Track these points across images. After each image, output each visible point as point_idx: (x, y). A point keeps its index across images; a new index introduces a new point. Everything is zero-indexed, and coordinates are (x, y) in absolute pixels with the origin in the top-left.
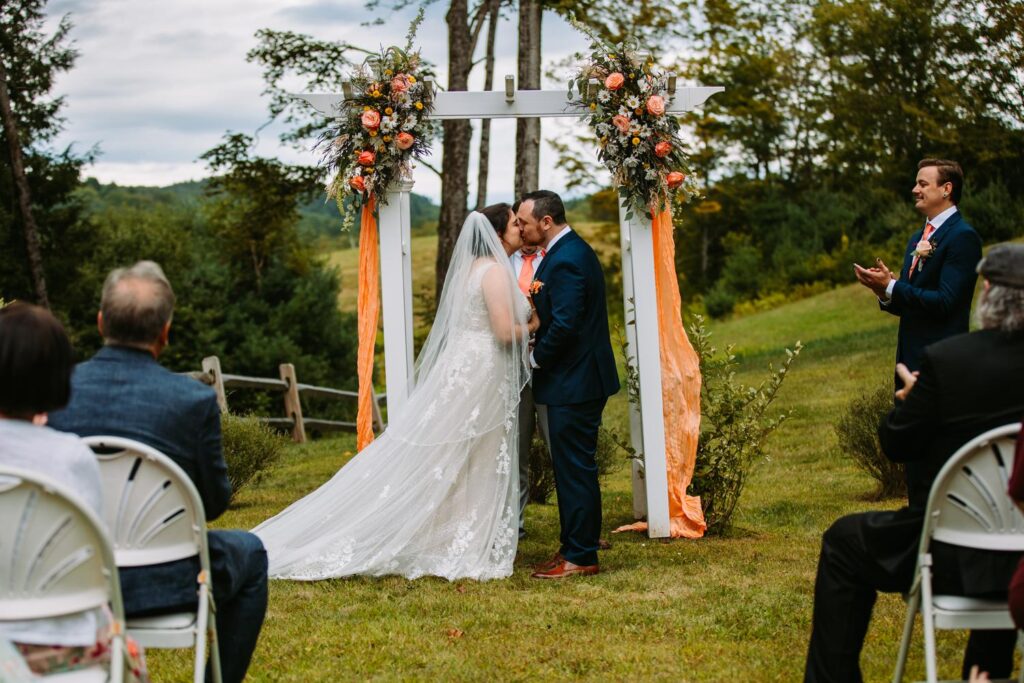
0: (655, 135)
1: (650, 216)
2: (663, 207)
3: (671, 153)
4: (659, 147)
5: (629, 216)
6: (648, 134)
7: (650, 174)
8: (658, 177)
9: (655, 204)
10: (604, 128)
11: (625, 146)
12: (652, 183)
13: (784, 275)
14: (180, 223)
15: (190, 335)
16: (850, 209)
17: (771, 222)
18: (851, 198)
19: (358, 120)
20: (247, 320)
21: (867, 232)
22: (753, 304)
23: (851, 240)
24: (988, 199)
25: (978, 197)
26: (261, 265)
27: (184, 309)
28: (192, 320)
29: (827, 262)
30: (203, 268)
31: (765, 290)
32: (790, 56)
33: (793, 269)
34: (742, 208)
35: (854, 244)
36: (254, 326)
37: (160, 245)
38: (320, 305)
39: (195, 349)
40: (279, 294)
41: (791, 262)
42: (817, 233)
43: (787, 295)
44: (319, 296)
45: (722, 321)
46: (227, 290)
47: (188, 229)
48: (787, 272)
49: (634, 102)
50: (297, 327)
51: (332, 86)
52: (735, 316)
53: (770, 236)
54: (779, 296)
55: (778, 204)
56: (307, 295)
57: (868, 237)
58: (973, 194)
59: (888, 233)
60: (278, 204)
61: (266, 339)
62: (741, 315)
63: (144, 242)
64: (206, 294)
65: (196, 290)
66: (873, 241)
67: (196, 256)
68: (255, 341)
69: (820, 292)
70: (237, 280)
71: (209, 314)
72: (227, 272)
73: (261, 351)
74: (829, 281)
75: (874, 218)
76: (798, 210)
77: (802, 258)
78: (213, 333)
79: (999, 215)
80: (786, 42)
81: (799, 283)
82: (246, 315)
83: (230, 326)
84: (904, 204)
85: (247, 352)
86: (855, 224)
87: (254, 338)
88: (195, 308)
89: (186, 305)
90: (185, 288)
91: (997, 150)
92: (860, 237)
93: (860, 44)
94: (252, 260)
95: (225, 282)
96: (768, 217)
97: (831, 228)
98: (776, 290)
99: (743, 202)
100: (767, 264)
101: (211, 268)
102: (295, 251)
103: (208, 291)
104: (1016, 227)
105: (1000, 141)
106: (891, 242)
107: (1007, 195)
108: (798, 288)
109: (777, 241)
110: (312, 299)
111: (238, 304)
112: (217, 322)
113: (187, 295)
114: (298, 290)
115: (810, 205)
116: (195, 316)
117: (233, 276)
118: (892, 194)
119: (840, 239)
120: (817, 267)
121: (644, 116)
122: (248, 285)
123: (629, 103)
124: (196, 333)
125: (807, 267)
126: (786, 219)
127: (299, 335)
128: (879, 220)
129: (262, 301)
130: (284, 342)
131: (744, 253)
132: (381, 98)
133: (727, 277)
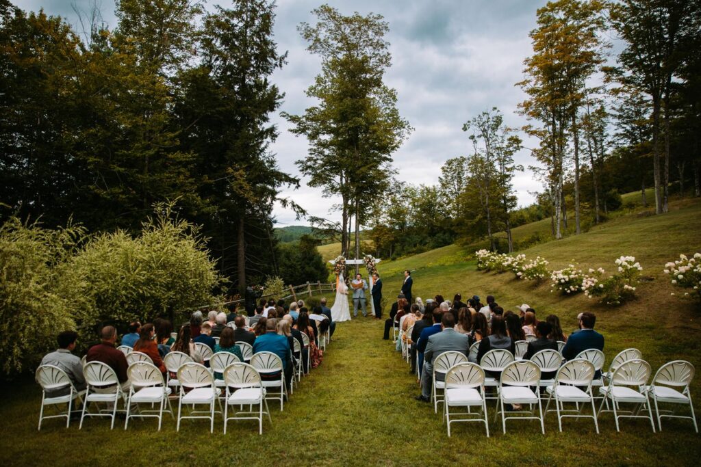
0: (373, 267)
10: (367, 266)
11: (369, 268)
16: (419, 239)
17: (404, 241)
18: (419, 237)
19: (337, 265)
22: (400, 258)
24: (446, 237)
26: (308, 254)
29: (414, 249)
31: (402, 255)
32: (408, 208)
34: (398, 239)
35: (420, 246)
37: (289, 250)
38: (319, 261)
40: (311, 259)
41: (407, 249)
42: (413, 244)
44: (319, 259)
45: (394, 261)
46: (302, 259)
47: (294, 247)
48: (407, 251)
49: (370, 263)
50: (315, 265)
52: (397, 260)
54: (405, 256)
55: (405, 238)
58: (443, 236)
59: (427, 243)
60: (313, 246)
63: (286, 249)
65: (296, 259)
66: (423, 245)
67: (296, 252)
70: (303, 257)
72: (302, 255)
74: (415, 253)
76: (409, 239)
78: (299, 267)
79: (448, 240)
80: (407, 205)
81: (409, 253)
84: (429, 238)
86: (420, 242)
90: (294, 258)
92: (421, 244)
93: (420, 206)
94: (306, 253)
95: (301, 257)
97: (415, 243)
99: (398, 237)
100: (403, 250)
101: (299, 255)
102: (314, 251)
104: (452, 242)
107: (450, 236)
109: (405, 245)
110: (317, 260)
111: (304, 261)
114: (315, 258)
115: (411, 238)
118: (427, 236)
119: (417, 245)
121: (371, 265)
122: (305, 258)
125: (411, 250)
126: (407, 241)
127: (315, 267)
128: (425, 241)
129: (308, 261)
130: (313, 269)
131: (398, 248)
132: (339, 263)
133: (395, 252)
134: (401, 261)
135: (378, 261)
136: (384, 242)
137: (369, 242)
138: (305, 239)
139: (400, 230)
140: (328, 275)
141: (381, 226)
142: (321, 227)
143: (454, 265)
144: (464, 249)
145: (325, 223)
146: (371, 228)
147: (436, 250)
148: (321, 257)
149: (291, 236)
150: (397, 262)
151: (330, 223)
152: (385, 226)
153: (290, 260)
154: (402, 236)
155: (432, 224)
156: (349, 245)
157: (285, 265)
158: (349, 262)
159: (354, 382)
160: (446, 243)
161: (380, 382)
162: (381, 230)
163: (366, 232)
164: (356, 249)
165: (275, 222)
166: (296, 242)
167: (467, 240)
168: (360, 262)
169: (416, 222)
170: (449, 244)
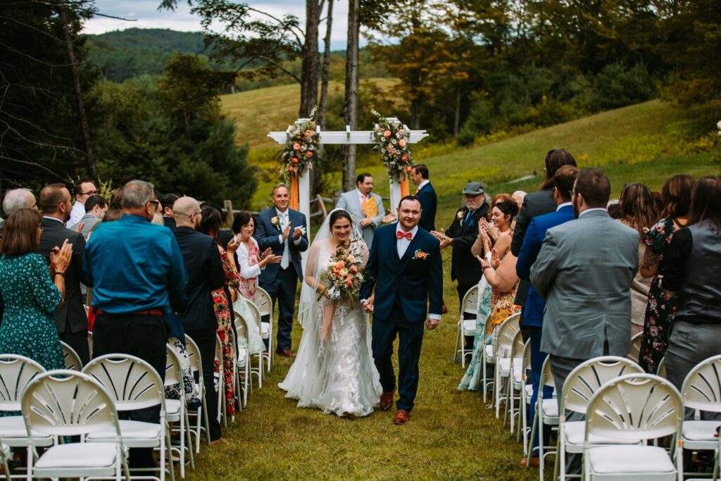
0: (402, 154)
1: (400, 183)
2: (404, 180)
3: (408, 160)
4: (404, 158)
5: (392, 183)
6: (400, 153)
7: (400, 168)
8: (403, 169)
9: (401, 179)
10: (383, 151)
11: (391, 157)
12: (401, 171)
13: (506, 119)
14: (140, 91)
15: (147, 160)
16: (548, 79)
17: (499, 85)
18: (549, 71)
19: (292, 146)
20: (181, 151)
21: (559, 93)
22: (486, 137)
23: (548, 99)
24: (634, 74)
25: (628, 73)
26: (189, 118)
27: (143, 145)
28: (148, 152)
29: (533, 111)
30: (155, 120)
31: (494, 129)
33: (512, 116)
34: (482, 76)
35: (550, 101)
36: (185, 155)
37: (129, 106)
38: (224, 142)
39: (150, 169)
40: (200, 136)
41: (511, 112)
42: (528, 93)
43: (508, 132)
44: (223, 137)
45: (468, 148)
46: (169, 133)
47: (144, 95)
48: (508, 117)
49: (394, 142)
50: (211, 156)
51: (239, 28)
52: (475, 145)
53: (499, 94)
54: (503, 133)
55: (504, 74)
56: (217, 137)
57: (559, 96)
58: (625, 71)
59: (572, 94)
60: (207, 93)
61: (192, 163)
62: (479, 145)
63: (119, 104)
64: (156, 136)
65: (151, 134)
66: (562, 100)
67: (150, 113)
68: (186, 164)
69: (529, 131)
70: (175, 127)
71: (158, 148)
72: (169, 123)
73: (189, 170)
74: (534, 124)
75: (564, 84)
76: (516, 79)
77: (518, 109)
78: (161, 160)
79: (641, 85)
81: (517, 125)
82: (180, 148)
83: (171, 155)
84: (582, 76)
85: (181, 171)
86: (552, 88)
87: (185, 163)
88: (150, 144)
89: (145, 143)
90: (144, 133)
91: (642, 43)
92: (554, 97)
94: (184, 115)
95: (167, 129)
96: (498, 82)
97: (536, 91)
98: (501, 129)
99: (482, 72)
100: (496, 112)
101: (159, 120)
102: (210, 110)
103: (158, 134)
104: (651, 92)
105: (643, 38)
106: (573, 100)
107: (647, 72)
108: (515, 127)
109: (503, 98)
110: (220, 139)
111: (175, 142)
112: (163, 153)
113: (145, 137)
114: (211, 134)
115: (523, 75)
116: (150, 150)
117: (172, 124)
118: (575, 69)
119: (541, 97)
120: (527, 115)
121: (398, 147)
122: (181, 130)
123: (392, 142)
124: (151, 159)
125: (520, 115)
126: (509, 83)
127: (212, 161)
128: (567, 85)
129: (190, 140)
130: (203, 166)
131: (482, 105)
132: (301, 139)
133: (471, 120)
134: (490, 147)
135: (418, 135)
136: (436, 86)
137: (386, 84)
138: (184, 71)
139: (489, 48)
140: (253, 189)
141: (426, 34)
142: (234, 34)
143: (653, 163)
144: (688, 117)
145: (247, 20)
146: (395, 41)
147: (602, 116)
148: (231, 130)
149: (130, 61)
150: (476, 150)
151: (264, 20)
152: (440, 35)
153: (129, 138)
154: (493, 68)
155: (591, 33)
156: (324, 91)
157: (116, 153)
158: (330, 138)
159: (348, 455)
160: (635, 96)
161: (419, 455)
162: (429, 47)
163: (377, 52)
164: (348, 103)
165: (89, 14)
166: (150, 82)
167: (699, 87)
168: (363, 137)
169: (542, 24)
170: (644, 98)
